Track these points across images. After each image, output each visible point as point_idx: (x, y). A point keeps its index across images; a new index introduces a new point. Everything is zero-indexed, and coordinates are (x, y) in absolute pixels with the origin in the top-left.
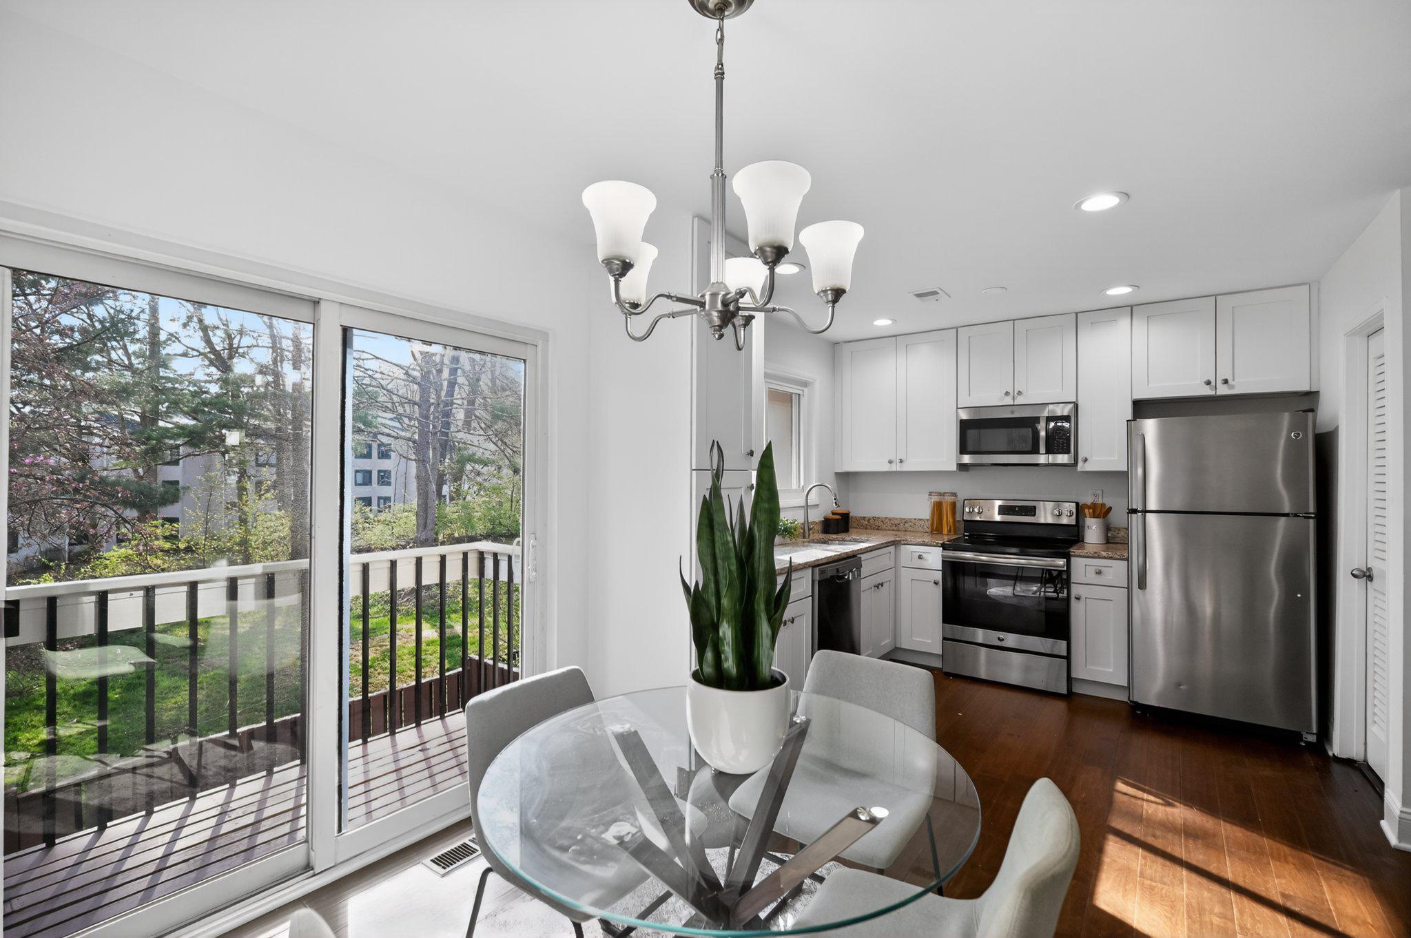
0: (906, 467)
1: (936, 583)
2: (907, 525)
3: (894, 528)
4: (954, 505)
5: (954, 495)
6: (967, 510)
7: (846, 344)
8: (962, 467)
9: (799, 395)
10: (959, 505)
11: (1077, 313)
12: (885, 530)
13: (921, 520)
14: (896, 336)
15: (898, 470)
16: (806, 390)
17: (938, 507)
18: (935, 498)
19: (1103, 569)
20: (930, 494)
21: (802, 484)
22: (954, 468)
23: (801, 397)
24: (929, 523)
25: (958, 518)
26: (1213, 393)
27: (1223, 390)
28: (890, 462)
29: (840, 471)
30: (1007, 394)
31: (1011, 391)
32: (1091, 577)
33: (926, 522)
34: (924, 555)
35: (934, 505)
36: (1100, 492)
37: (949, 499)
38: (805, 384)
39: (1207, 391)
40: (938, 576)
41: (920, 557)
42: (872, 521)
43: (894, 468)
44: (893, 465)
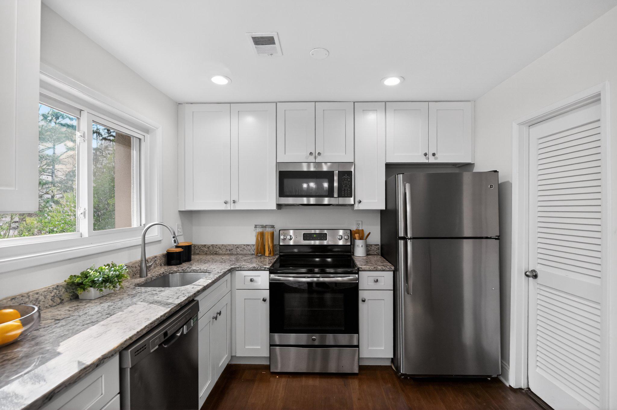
0: (238, 207)
1: (264, 300)
2: (238, 250)
3: (228, 252)
4: (273, 234)
5: (273, 227)
6: (282, 237)
7: (187, 105)
8: (279, 206)
9: (140, 139)
10: (276, 234)
11: (354, 103)
12: (221, 254)
13: (248, 245)
14: (230, 103)
15: (232, 209)
16: (148, 136)
17: (262, 235)
18: (260, 230)
19: (379, 279)
20: (256, 226)
21: (143, 222)
22: (274, 207)
23: (142, 140)
24: (255, 247)
25: (276, 242)
26: (427, 161)
27: (432, 160)
28: (226, 203)
29: (183, 210)
30: (311, 154)
31: (313, 152)
32: (372, 285)
33: (252, 246)
34: (255, 278)
35: (258, 235)
36: (360, 222)
37: (269, 230)
38: (147, 131)
39: (424, 160)
40: (266, 294)
41: (251, 280)
42: (211, 248)
43: (228, 207)
44: (228, 205)
